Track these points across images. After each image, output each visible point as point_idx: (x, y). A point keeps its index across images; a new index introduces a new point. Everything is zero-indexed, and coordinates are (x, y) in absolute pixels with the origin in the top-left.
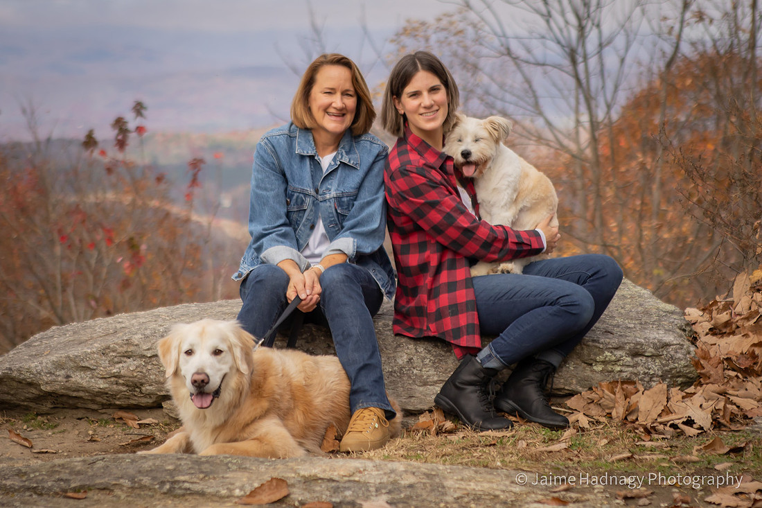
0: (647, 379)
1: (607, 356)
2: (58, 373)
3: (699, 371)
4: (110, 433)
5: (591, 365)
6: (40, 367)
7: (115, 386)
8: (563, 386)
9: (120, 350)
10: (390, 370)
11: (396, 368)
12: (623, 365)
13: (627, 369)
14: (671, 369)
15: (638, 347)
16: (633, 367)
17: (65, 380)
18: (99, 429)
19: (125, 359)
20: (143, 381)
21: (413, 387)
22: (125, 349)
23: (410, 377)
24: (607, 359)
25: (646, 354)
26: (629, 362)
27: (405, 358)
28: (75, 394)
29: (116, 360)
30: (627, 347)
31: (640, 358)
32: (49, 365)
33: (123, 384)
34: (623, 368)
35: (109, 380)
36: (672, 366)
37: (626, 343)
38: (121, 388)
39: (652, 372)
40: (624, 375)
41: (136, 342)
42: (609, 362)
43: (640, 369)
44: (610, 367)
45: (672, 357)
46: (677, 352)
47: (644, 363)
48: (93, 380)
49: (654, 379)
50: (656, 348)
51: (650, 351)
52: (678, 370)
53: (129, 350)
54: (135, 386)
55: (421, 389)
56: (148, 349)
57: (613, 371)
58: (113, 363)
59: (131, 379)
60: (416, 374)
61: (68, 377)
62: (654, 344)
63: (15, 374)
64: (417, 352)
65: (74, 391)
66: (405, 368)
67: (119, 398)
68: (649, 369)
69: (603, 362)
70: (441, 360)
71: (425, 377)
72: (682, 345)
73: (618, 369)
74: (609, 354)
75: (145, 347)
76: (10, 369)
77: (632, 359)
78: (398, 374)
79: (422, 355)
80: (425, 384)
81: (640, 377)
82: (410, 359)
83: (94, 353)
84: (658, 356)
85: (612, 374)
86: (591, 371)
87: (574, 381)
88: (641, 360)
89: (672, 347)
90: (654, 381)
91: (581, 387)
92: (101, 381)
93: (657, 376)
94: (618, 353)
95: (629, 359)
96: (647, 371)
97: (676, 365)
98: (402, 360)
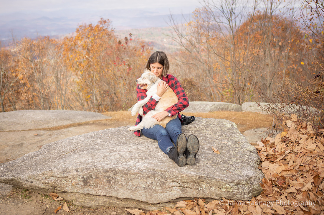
0: (243, 194)
1: (227, 186)
2: (29, 180)
3: (263, 189)
4: (47, 202)
5: (221, 188)
6: (23, 177)
7: (47, 186)
8: (210, 196)
9: (49, 174)
10: (144, 187)
11: (146, 186)
12: (233, 189)
13: (235, 190)
14: (252, 189)
15: (240, 181)
16: (237, 190)
17: (30, 184)
18: (44, 200)
19: (51, 177)
20: (57, 186)
21: (153, 194)
22: (50, 174)
23: (152, 190)
24: (227, 187)
25: (243, 184)
26: (236, 188)
27: (150, 182)
28: (34, 188)
29: (47, 177)
30: (235, 182)
31: (240, 185)
32: (26, 177)
33: (50, 186)
34: (233, 190)
35: (45, 184)
36: (253, 187)
37: (235, 180)
38: (49, 187)
39: (245, 191)
40: (234, 192)
41: (54, 172)
42: (228, 188)
43: (240, 190)
44: (228, 190)
45: (253, 184)
46: (254, 180)
47: (242, 188)
48: (40, 184)
49: (246, 194)
50: (247, 181)
51: (244, 182)
52: (255, 189)
53: (51, 174)
54: (54, 187)
55: (156, 194)
56: (58, 175)
57: (229, 191)
58: (46, 179)
59: (52, 185)
60: (154, 189)
61: (32, 182)
62: (246, 179)
63: (16, 179)
64: (155, 180)
65: (34, 187)
66: (150, 186)
67: (50, 190)
68: (244, 190)
69: (226, 188)
70: (163, 184)
71: (157, 190)
72: (257, 176)
73: (231, 190)
74: (228, 185)
75: (57, 174)
76: (15, 176)
77: (237, 186)
78: (147, 189)
79: (157, 181)
80: (157, 193)
81: (240, 193)
82: (152, 182)
83: (40, 174)
84: (247, 184)
85: (229, 192)
86: (221, 191)
87: (214, 195)
88: (241, 186)
89: (253, 178)
90: (245, 195)
91: (217, 197)
92: (43, 185)
93: (247, 193)
94: (231, 184)
95: (236, 186)
96: (243, 191)
97: (254, 187)
98: (149, 183)
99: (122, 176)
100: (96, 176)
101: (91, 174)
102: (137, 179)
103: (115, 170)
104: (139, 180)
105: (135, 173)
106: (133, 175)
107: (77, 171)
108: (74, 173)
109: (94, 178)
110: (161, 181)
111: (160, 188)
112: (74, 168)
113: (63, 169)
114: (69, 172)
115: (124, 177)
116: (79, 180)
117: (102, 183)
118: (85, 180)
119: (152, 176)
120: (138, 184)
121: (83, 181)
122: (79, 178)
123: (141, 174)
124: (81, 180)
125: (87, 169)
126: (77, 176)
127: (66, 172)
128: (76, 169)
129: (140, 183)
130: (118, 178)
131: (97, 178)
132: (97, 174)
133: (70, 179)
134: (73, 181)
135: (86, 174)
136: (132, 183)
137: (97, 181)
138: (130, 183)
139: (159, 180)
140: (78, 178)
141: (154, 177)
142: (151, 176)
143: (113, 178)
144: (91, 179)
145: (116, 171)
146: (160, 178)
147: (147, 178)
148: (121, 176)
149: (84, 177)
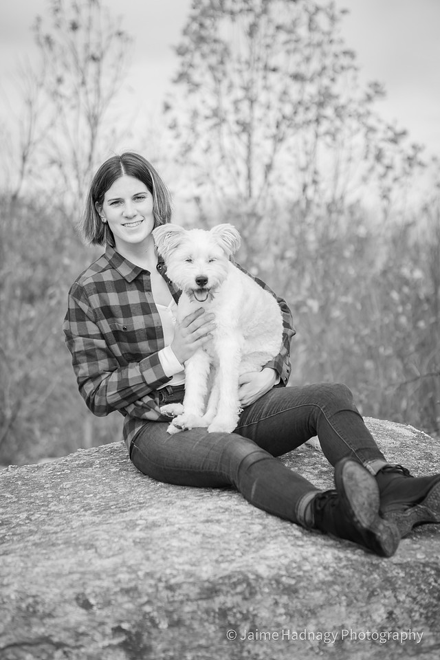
79: (407, 605)
82: (391, 614)
98: (379, 615)
99: (276, 603)
100: (169, 614)
101: (147, 609)
102: (337, 608)
103: (246, 580)
104: (343, 609)
105: (323, 583)
106: (317, 594)
107: (86, 605)
108: (76, 615)
109: (164, 625)
110: (423, 602)
111: (426, 633)
112: (70, 594)
113: (19, 608)
114: (50, 615)
115: (286, 606)
116: (106, 643)
117: (203, 642)
118: (130, 638)
119: (387, 589)
120: (343, 627)
121: (124, 646)
122: (104, 635)
123: (343, 583)
124: (116, 641)
125: (126, 591)
126: (94, 628)
127: (34, 620)
128: (77, 599)
129: (349, 623)
130: (264, 614)
131: (176, 624)
132: (176, 605)
133: (59, 646)
134: (75, 651)
135: (128, 611)
136: (317, 625)
137: (181, 638)
138: (311, 628)
139: (415, 599)
140: (98, 636)
141: (394, 590)
142: (383, 588)
143: (241, 613)
144: (154, 631)
145: (249, 584)
146: (413, 591)
147: (369, 597)
148: (270, 601)
149: (125, 626)
